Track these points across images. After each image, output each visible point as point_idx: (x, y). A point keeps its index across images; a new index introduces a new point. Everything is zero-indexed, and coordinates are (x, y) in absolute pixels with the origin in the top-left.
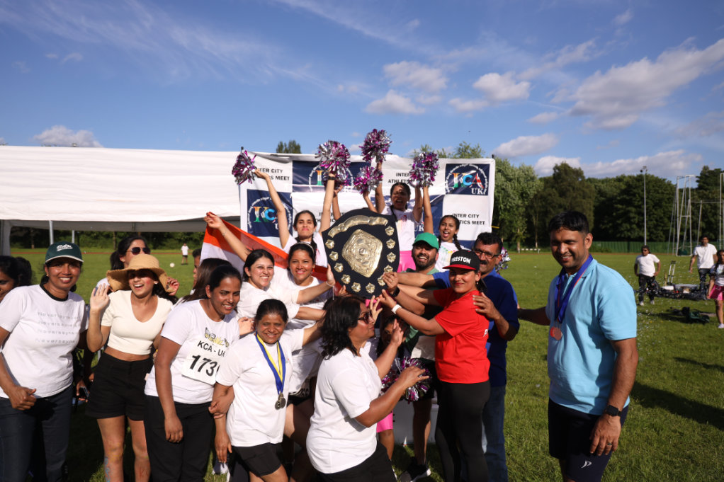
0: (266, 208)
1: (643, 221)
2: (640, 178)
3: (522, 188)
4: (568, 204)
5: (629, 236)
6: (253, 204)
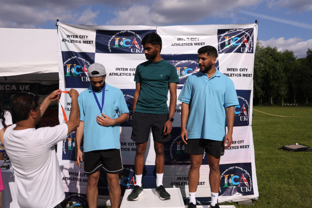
0: (75, 65)
3: (286, 66)
6: (66, 62)
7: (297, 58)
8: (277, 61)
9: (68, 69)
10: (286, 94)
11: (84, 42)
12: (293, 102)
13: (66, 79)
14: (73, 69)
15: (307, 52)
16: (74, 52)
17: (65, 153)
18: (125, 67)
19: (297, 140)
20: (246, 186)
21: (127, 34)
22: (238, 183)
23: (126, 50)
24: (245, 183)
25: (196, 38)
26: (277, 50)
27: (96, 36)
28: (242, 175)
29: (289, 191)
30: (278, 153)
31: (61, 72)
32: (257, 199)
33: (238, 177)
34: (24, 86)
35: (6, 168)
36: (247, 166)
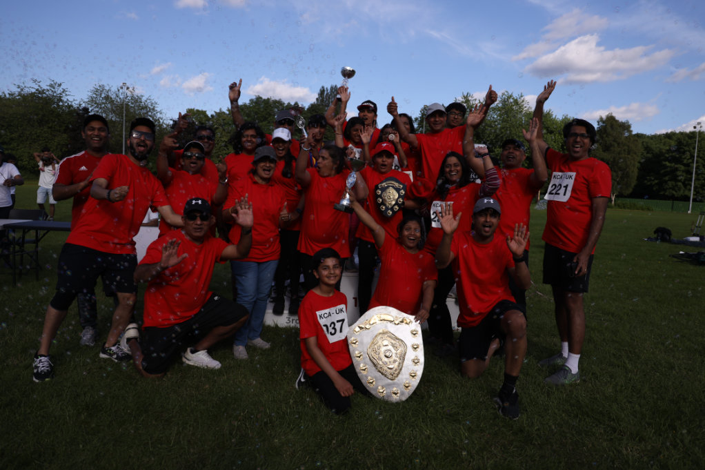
1: (691, 181)
2: (692, 135)
4: (612, 160)
5: (673, 195)
15: (598, 122)
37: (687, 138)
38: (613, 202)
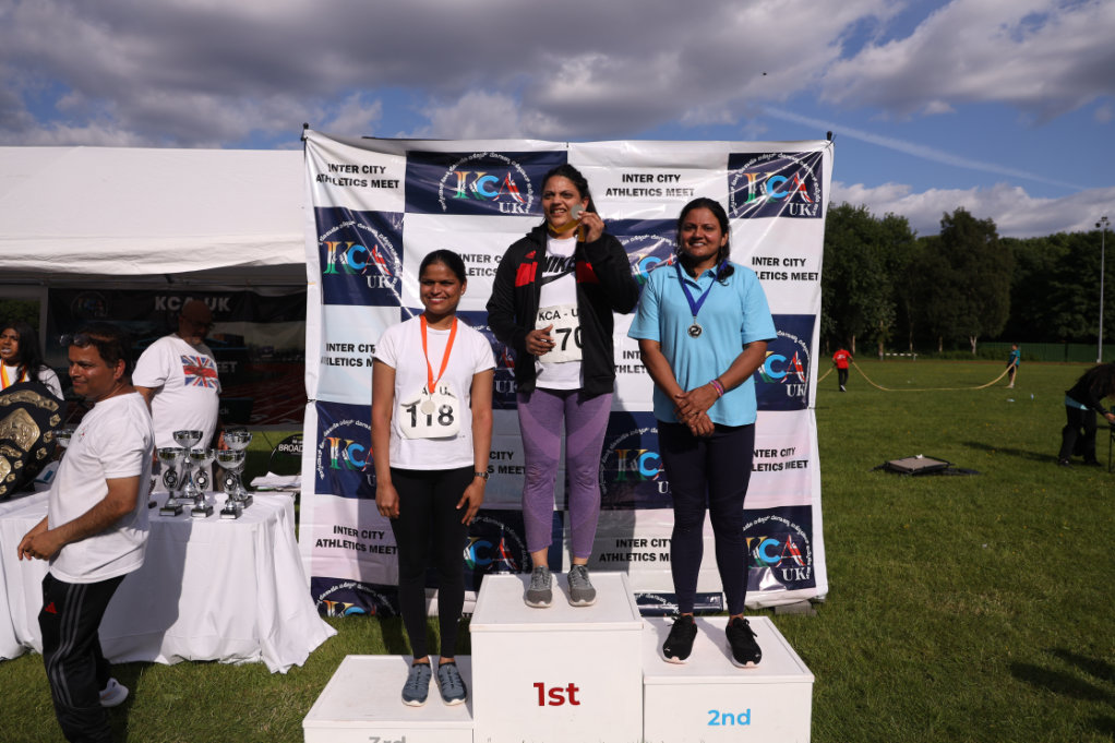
0: (349, 244)
1: (1098, 311)
2: (1093, 238)
3: (889, 254)
4: (968, 282)
5: (1070, 335)
6: (324, 237)
7: (918, 236)
8: (868, 241)
9: (331, 254)
10: (890, 329)
11: (376, 184)
12: (905, 349)
13: (326, 280)
14: (344, 254)
15: (942, 222)
16: (346, 209)
17: (322, 476)
18: (483, 253)
19: (919, 445)
20: (796, 566)
21: (489, 163)
22: (776, 558)
23: (485, 206)
24: (795, 557)
25: (671, 176)
26: (868, 213)
27: (408, 166)
28: (787, 538)
29: (901, 577)
30: (872, 481)
31: (313, 263)
32: (823, 598)
33: (775, 542)
34: (215, 300)
35: (173, 513)
36: (801, 514)
37: (1085, 242)
38: (974, 351)
